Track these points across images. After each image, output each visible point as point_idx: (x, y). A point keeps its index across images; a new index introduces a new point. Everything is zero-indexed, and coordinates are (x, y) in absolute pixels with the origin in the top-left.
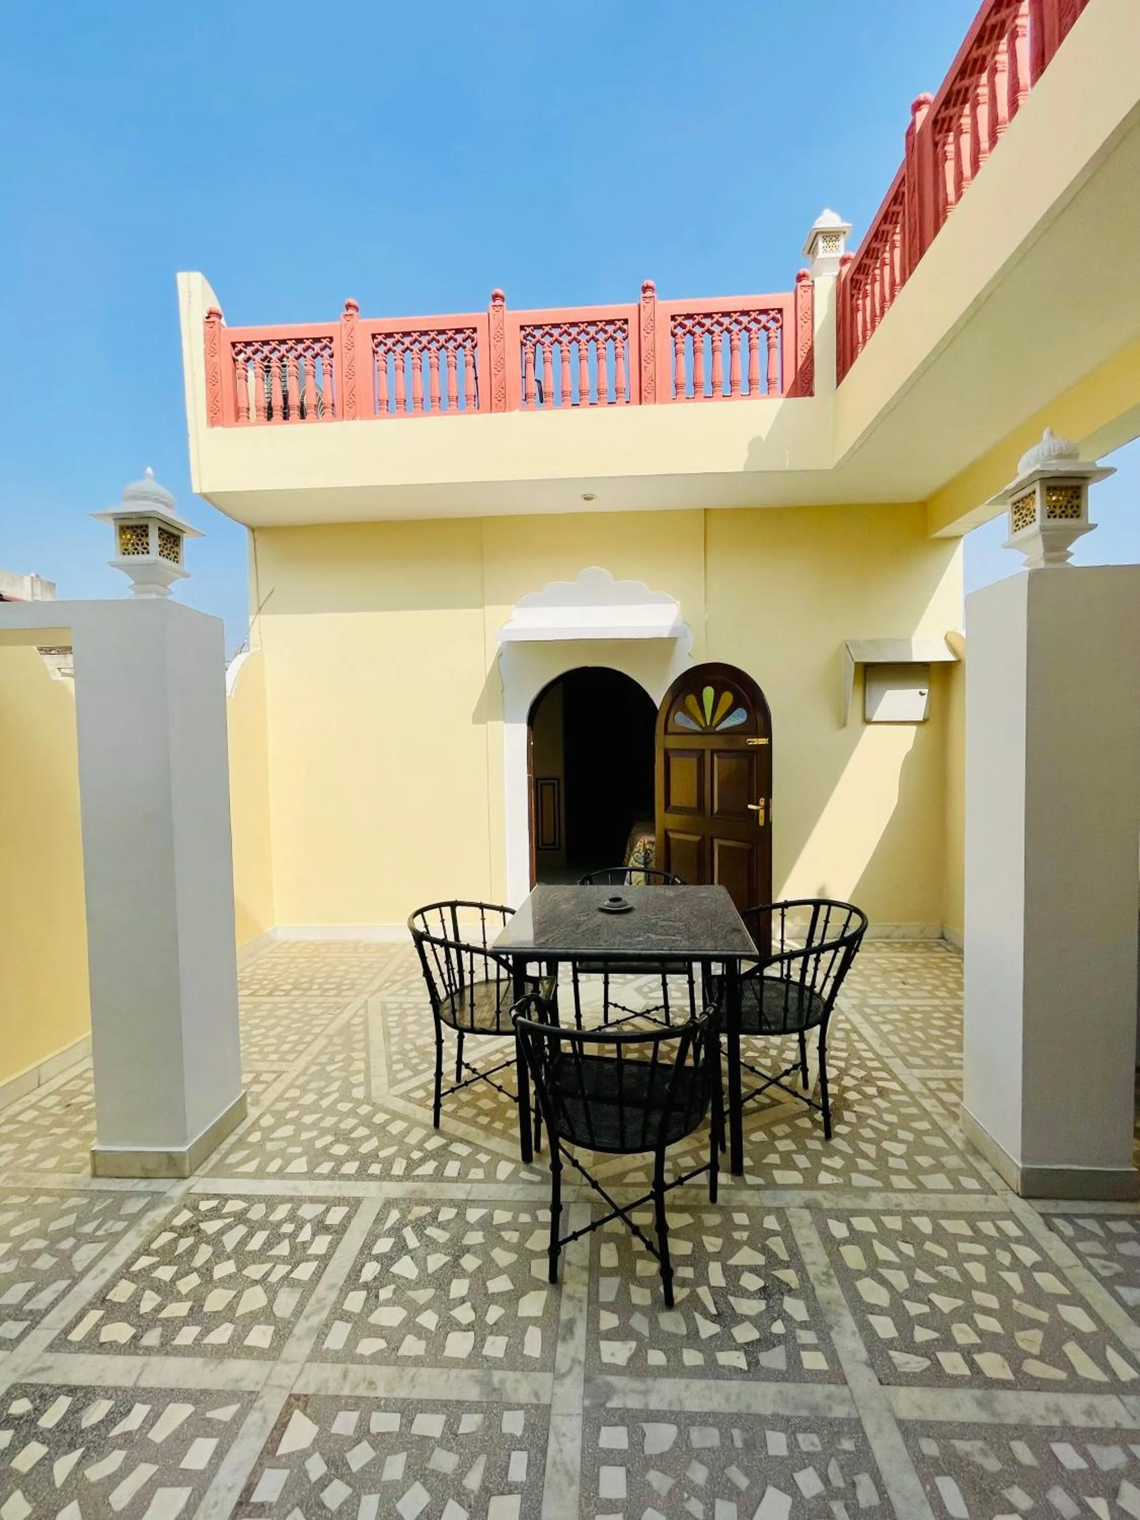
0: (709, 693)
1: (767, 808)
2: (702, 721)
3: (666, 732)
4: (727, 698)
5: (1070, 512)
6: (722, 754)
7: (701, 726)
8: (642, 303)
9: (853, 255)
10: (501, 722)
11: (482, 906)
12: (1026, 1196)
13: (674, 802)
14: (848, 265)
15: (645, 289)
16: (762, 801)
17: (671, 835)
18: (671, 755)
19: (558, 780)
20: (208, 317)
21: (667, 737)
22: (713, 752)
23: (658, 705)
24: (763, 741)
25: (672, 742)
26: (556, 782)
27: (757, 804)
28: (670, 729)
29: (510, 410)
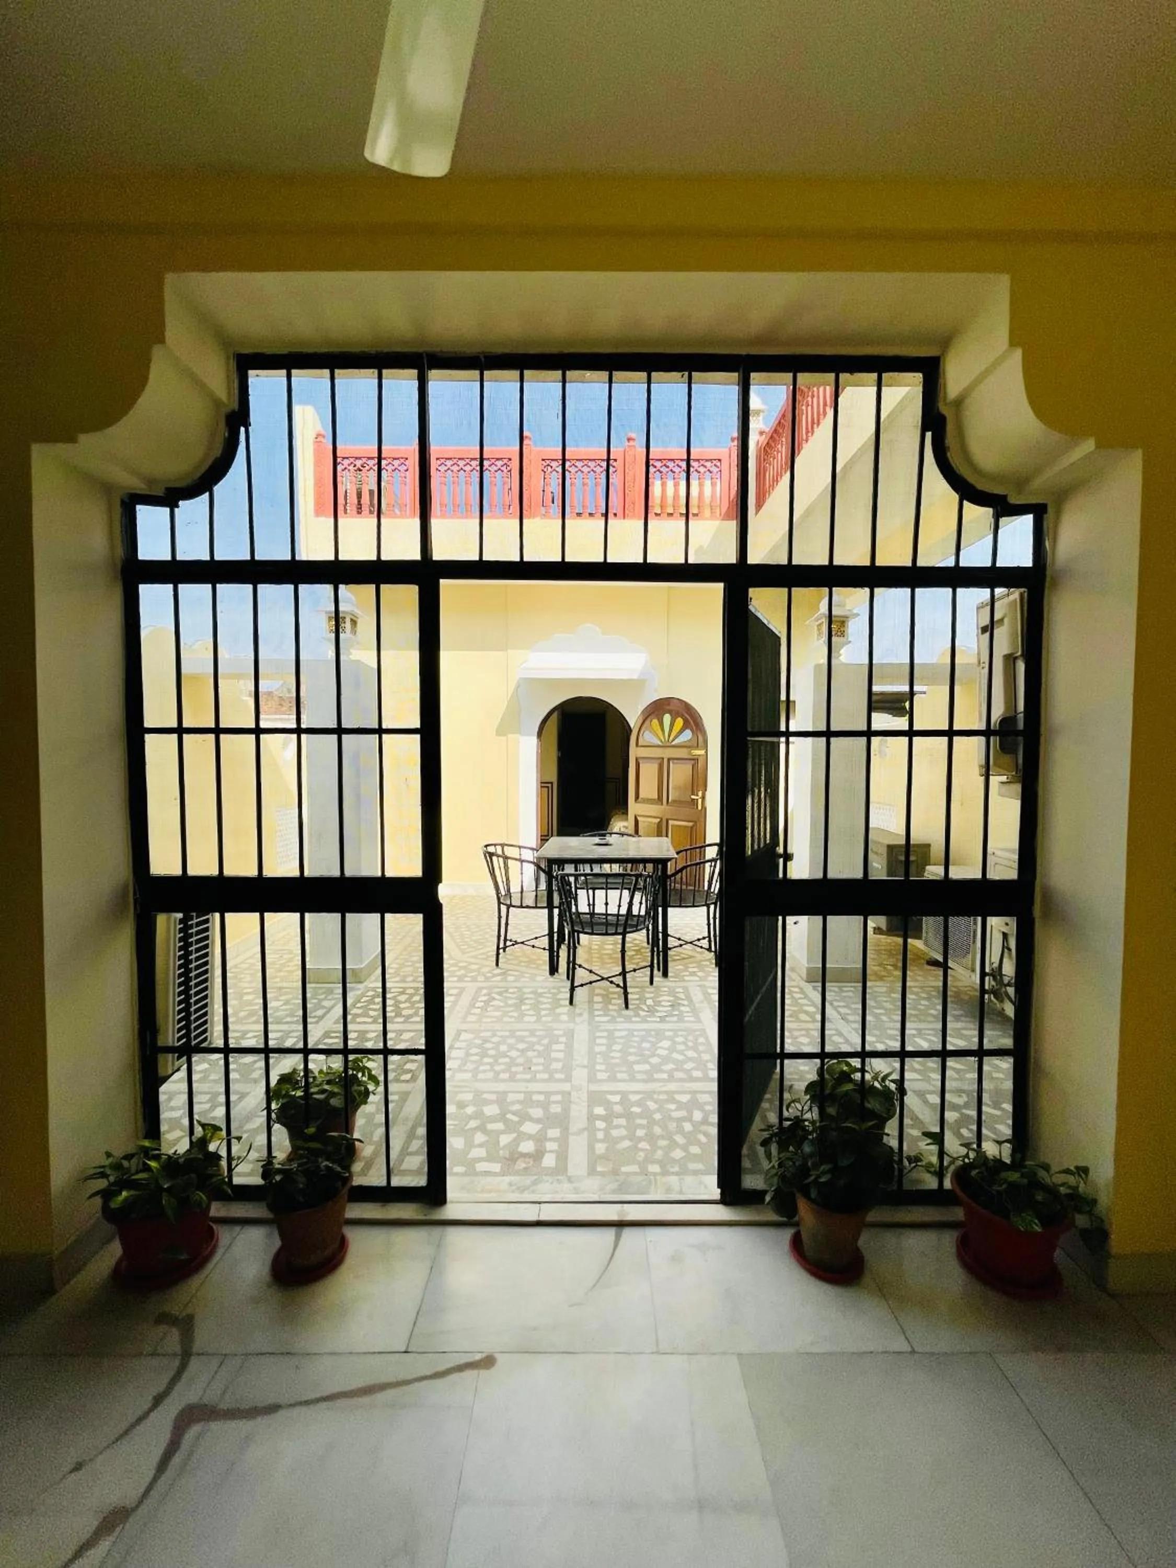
0: (667, 718)
1: (703, 798)
2: (662, 738)
3: (637, 745)
4: (679, 722)
5: (839, 633)
6: (675, 761)
7: (661, 741)
8: (627, 449)
9: (767, 430)
10: (518, 735)
11: (520, 847)
12: (808, 981)
13: (642, 795)
14: (764, 436)
15: (629, 440)
16: (700, 794)
17: (639, 818)
18: (641, 761)
19: (552, 783)
20: (316, 438)
21: (639, 748)
22: (669, 760)
23: (632, 726)
24: (703, 752)
25: (642, 753)
26: (550, 785)
27: (697, 795)
28: (640, 744)
29: (534, 517)
